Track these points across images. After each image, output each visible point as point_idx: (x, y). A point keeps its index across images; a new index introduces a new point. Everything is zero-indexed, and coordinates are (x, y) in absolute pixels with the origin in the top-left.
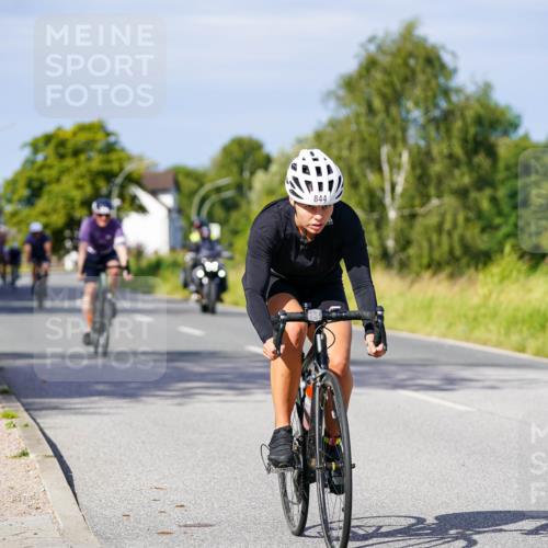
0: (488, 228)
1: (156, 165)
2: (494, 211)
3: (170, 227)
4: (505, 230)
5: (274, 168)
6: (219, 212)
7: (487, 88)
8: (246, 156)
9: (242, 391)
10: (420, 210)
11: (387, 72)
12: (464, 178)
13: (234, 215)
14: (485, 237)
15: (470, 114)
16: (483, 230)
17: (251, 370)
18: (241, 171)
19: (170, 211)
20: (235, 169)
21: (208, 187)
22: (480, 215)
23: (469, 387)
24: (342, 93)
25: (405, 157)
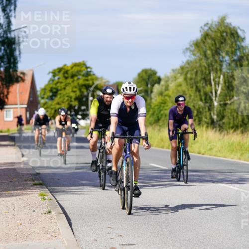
1: (109, 82)
10: (229, 102)
11: (213, 39)
18: (147, 84)
24: (193, 48)
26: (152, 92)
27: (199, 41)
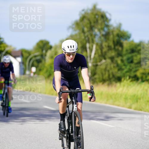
0: (120, 69)
1: (15, 49)
2: (122, 64)
3: (20, 68)
4: (125, 70)
5: (53, 49)
6: (35, 63)
7: (120, 25)
8: (44, 46)
9: (42, 120)
10: (99, 64)
11: (89, 20)
12: (113, 54)
13: (40, 65)
14: (119, 72)
15: (115, 33)
16: (119, 70)
17: (45, 114)
18: (42, 51)
19: (20, 63)
20: (40, 50)
21: (32, 55)
22: (118, 65)
23: (113, 120)
24: (74, 26)
25: (94, 47)
26: (46, 55)
27: (79, 21)
